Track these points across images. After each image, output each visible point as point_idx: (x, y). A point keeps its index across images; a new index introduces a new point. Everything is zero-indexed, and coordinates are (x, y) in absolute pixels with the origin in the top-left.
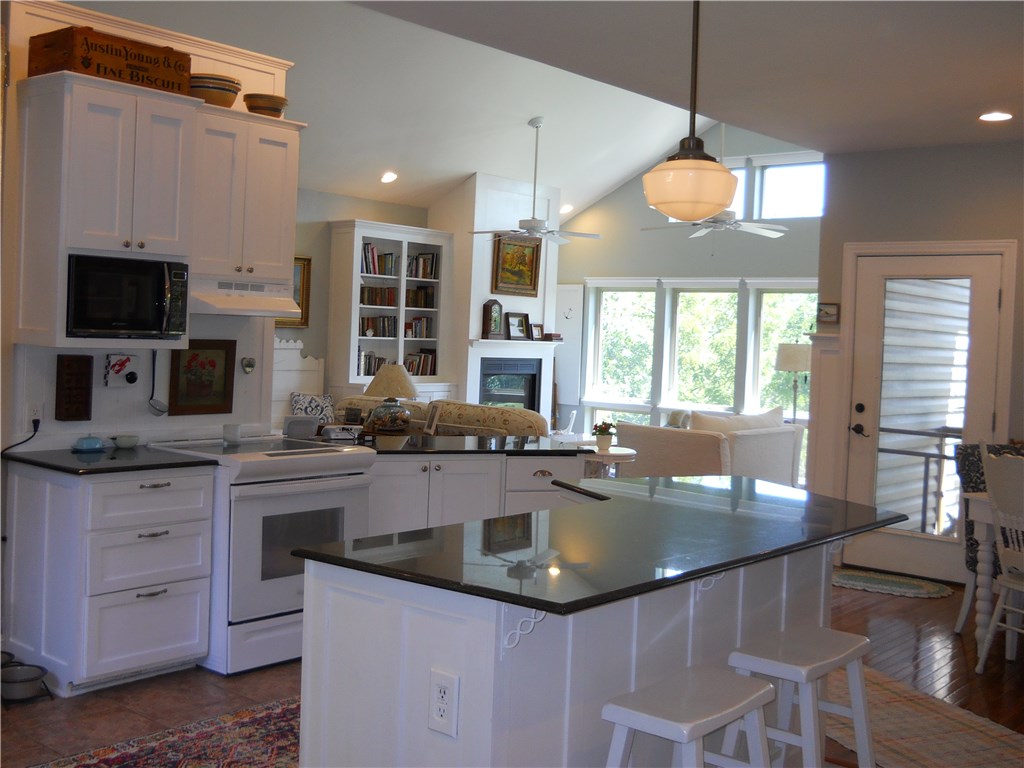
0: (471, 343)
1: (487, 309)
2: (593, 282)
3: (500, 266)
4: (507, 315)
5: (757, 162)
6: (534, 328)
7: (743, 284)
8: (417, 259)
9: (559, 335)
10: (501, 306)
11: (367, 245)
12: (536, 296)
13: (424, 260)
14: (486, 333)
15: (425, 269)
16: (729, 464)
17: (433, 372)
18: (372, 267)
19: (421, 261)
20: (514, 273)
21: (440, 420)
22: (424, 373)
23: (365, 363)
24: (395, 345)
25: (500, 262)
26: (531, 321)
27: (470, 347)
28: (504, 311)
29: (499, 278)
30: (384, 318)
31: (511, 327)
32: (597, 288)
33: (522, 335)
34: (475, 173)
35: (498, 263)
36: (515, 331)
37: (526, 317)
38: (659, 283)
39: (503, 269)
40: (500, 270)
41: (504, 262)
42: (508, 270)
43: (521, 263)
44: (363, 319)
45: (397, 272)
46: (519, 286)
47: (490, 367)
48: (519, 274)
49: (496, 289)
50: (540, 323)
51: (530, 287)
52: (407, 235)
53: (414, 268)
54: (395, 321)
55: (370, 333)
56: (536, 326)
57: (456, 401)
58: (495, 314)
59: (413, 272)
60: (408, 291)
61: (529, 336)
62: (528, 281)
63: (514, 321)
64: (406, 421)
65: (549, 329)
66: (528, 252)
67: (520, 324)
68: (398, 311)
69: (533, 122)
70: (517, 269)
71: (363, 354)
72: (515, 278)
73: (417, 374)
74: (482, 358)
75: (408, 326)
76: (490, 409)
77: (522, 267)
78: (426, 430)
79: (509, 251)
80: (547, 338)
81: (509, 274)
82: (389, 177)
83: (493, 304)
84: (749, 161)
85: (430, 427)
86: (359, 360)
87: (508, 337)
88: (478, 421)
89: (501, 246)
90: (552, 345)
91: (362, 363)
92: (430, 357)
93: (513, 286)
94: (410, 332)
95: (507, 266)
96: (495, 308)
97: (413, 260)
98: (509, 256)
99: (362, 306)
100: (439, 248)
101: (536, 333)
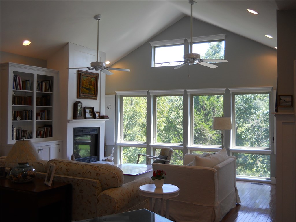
0: (68, 121)
1: (75, 105)
2: (119, 93)
3: (81, 86)
4: (85, 108)
5: (189, 41)
6: (96, 113)
7: (185, 92)
8: (42, 83)
9: (107, 116)
10: (82, 104)
11: (16, 75)
12: (96, 99)
13: (45, 84)
14: (75, 117)
15: (46, 87)
16: (217, 185)
17: (51, 136)
18: (19, 86)
19: (44, 84)
20: (87, 89)
21: (55, 173)
22: (46, 136)
23: (16, 133)
24: (32, 124)
25: (81, 84)
26: (95, 110)
27: (68, 124)
28: (83, 106)
29: (81, 91)
30: (26, 111)
31: (86, 113)
32: (121, 96)
33: (91, 117)
34: (69, 43)
35: (80, 84)
36: (88, 115)
37: (93, 108)
38: (148, 93)
39: (82, 87)
40: (81, 88)
41: (83, 84)
42: (84, 88)
43: (90, 85)
44: (15, 112)
45: (32, 89)
46: (89, 95)
47: (78, 132)
48: (89, 89)
49: (79, 96)
50: (99, 111)
51: (94, 95)
52: (36, 71)
53: (40, 87)
54: (31, 112)
55: (18, 118)
56: (97, 112)
57: (62, 159)
58: (79, 108)
59: (39, 88)
60: (37, 98)
61: (94, 117)
62: (93, 92)
63: (87, 111)
64: (33, 176)
65: (103, 113)
66: (93, 79)
67: (90, 112)
68: (32, 108)
69: (97, 17)
70: (88, 87)
71: (15, 129)
72: (88, 91)
73: (43, 137)
74: (73, 128)
75: (38, 114)
76: (86, 165)
77: (90, 86)
78: (46, 182)
79: (84, 79)
80: (102, 117)
81: (85, 90)
82: (26, 43)
83: (78, 103)
84: (186, 40)
85: (48, 180)
86: (13, 132)
87: (85, 118)
88: (79, 173)
89: (81, 77)
90: (104, 121)
91: (15, 133)
92: (49, 128)
93: (87, 95)
94: (39, 117)
95: (84, 86)
96: (79, 105)
97: (40, 84)
98: (85, 81)
99: (14, 105)
100: (52, 78)
101: (97, 115)
